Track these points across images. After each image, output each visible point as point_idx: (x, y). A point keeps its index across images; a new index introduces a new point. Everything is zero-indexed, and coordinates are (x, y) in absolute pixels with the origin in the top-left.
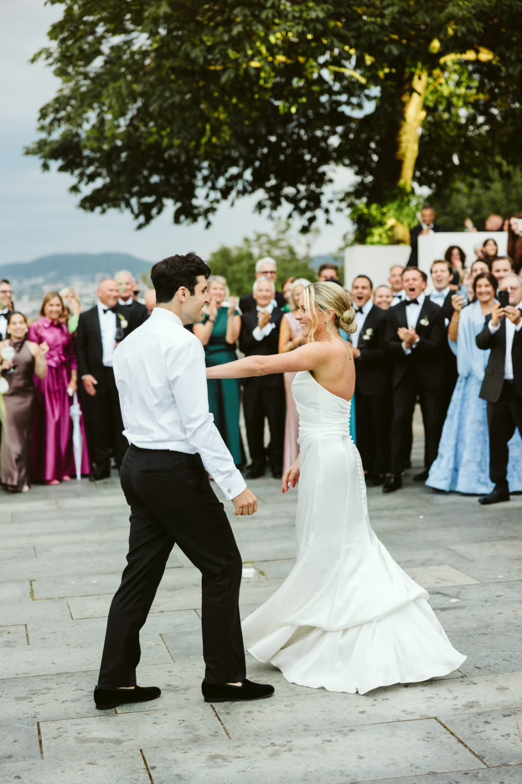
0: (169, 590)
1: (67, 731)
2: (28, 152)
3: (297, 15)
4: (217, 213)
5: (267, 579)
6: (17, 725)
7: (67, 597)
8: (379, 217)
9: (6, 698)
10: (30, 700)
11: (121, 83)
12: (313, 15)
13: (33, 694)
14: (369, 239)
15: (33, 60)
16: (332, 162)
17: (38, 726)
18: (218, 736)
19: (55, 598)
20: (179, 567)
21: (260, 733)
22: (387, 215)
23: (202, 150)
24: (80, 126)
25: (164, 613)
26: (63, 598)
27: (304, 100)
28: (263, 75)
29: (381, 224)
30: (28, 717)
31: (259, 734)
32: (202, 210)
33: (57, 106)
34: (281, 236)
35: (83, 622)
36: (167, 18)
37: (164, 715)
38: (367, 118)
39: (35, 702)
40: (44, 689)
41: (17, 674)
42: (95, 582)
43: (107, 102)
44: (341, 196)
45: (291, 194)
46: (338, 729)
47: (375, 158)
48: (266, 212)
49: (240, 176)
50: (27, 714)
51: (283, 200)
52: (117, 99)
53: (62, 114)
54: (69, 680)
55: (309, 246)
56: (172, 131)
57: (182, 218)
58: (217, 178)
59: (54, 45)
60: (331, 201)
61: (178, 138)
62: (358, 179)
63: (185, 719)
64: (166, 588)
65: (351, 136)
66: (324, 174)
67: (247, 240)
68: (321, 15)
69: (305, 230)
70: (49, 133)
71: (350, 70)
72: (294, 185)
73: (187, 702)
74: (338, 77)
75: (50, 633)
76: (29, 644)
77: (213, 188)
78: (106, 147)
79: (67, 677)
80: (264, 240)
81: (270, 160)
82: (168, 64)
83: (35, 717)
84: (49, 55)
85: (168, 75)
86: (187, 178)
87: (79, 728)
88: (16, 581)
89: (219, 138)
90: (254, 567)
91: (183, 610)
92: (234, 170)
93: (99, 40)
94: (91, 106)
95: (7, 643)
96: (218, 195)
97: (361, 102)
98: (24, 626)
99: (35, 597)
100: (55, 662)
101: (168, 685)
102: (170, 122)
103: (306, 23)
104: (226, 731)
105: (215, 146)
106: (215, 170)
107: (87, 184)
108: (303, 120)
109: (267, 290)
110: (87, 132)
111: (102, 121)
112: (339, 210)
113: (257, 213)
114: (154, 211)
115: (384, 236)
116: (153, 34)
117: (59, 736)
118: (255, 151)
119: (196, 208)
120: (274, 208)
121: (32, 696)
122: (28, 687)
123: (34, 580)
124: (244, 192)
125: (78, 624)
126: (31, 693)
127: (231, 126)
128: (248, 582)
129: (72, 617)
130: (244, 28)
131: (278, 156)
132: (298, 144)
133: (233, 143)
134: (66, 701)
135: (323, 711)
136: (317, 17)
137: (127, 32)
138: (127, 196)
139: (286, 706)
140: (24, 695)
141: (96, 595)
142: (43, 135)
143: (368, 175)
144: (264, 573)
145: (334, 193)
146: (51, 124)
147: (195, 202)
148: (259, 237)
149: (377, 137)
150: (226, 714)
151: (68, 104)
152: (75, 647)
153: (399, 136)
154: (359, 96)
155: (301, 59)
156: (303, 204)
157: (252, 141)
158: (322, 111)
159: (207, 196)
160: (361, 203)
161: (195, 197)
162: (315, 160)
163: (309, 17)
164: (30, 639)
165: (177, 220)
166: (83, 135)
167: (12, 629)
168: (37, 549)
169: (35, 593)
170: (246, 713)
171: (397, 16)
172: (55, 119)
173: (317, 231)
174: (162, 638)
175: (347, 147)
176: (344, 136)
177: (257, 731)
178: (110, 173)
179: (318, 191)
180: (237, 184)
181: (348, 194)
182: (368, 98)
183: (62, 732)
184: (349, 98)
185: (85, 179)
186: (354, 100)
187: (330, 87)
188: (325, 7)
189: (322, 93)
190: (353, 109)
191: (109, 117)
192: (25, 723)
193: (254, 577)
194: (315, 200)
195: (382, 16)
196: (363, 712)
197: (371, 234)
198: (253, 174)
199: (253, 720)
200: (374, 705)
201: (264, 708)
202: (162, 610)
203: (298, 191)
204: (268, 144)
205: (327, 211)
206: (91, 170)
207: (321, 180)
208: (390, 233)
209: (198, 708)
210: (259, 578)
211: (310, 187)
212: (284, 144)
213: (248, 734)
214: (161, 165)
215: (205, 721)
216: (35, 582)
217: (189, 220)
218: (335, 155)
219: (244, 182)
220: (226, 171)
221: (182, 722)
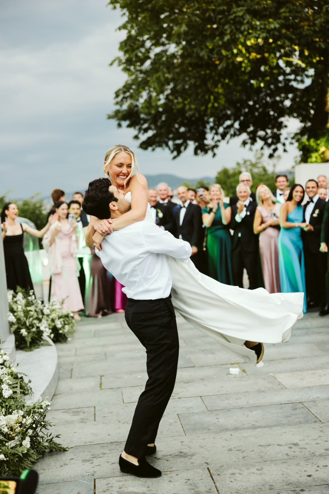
0: (185, 383)
1: (112, 486)
2: (110, 117)
3: (262, 27)
4: (219, 148)
5: (247, 375)
6: (81, 480)
7: (122, 387)
8: (315, 147)
9: (77, 460)
10: (91, 462)
11: (160, 74)
12: (272, 26)
13: (94, 458)
14: (309, 160)
15: (111, 64)
16: (286, 115)
17: (95, 481)
18: (211, 492)
19: (114, 388)
20: (193, 367)
21: (239, 490)
22: (320, 145)
23: (209, 111)
24: (137, 100)
25: (181, 399)
26: (120, 388)
27: (268, 78)
28: (243, 65)
29: (317, 151)
30: (89, 475)
31: (239, 492)
32: (210, 147)
33: (125, 89)
34: (258, 161)
35: (130, 405)
36: (186, 33)
37: (177, 475)
38: (307, 89)
39: (94, 464)
40: (101, 454)
41: (85, 443)
42: (140, 377)
43: (152, 86)
44: (292, 135)
45: (262, 135)
46: (293, 489)
47: (312, 112)
48: (248, 146)
49: (231, 126)
50: (89, 472)
51: (258, 139)
52: (158, 83)
53: (128, 94)
54: (117, 447)
55: (274, 166)
56: (191, 101)
57: (199, 151)
58: (218, 128)
59: (121, 55)
60: (286, 139)
61: (194, 104)
62: (302, 125)
63: (190, 479)
64: (184, 382)
65: (298, 100)
66: (282, 122)
67: (238, 164)
68: (277, 26)
69: (271, 156)
70: (121, 106)
71: (296, 60)
72: (264, 130)
73: (192, 465)
74: (289, 64)
75: (109, 413)
76: (95, 421)
77: (217, 133)
78: (153, 112)
79: (116, 445)
80: (248, 163)
81: (250, 116)
82: (187, 61)
83: (93, 475)
84: (120, 61)
85: (187, 68)
86: (201, 128)
87: (121, 484)
88: (92, 376)
89: (218, 103)
90: (240, 367)
91: (193, 397)
92: (228, 123)
93: (148, 50)
94: (144, 89)
95: (82, 420)
96: (219, 137)
97: (303, 79)
98: (94, 408)
99: (103, 387)
100: (110, 434)
101: (180, 452)
102: (190, 96)
103: (269, 31)
104: (217, 489)
105: (216, 108)
106: (217, 123)
107: (143, 134)
108: (268, 92)
109: (245, 192)
110: (142, 104)
111: (150, 97)
112: (291, 143)
113: (243, 147)
114: (182, 148)
115: (319, 158)
116: (178, 44)
117: (107, 490)
118: (241, 111)
119: (207, 145)
120: (253, 143)
121: (93, 459)
122: (91, 452)
123: (103, 376)
124: (234, 135)
125: (127, 407)
126: (93, 457)
127: (225, 96)
128: (235, 377)
129: (123, 402)
130: (231, 36)
131: (254, 113)
132: (267, 105)
133: (227, 105)
134: (114, 463)
135: (283, 475)
136: (275, 27)
137: (163, 44)
138: (166, 140)
139: (257, 469)
140: (88, 458)
141: (140, 386)
142: (118, 107)
143: (308, 122)
144: (246, 371)
145: (288, 134)
146: (122, 100)
147: (206, 142)
148: (245, 162)
149: (314, 100)
150: (217, 475)
151: (131, 88)
152: (124, 423)
153: (327, 98)
154: (302, 76)
155: (266, 55)
156: (270, 141)
157: (238, 105)
158: (280, 85)
159: (213, 138)
160: (304, 139)
161: (206, 139)
162: (276, 115)
163: (270, 28)
164: (96, 417)
165: (196, 153)
166: (140, 106)
167: (86, 410)
168: (107, 354)
169: (103, 385)
170: (230, 474)
171: (323, 25)
172: (124, 98)
173: (279, 157)
174: (178, 417)
175: (295, 106)
176: (293, 100)
177: (238, 489)
178: (157, 128)
179: (278, 133)
180: (230, 130)
181: (296, 134)
182: (307, 76)
183: (109, 487)
184: (295, 77)
185: (142, 131)
186: (299, 78)
187: (284, 71)
188: (279, 21)
189: (279, 75)
190: (298, 83)
191: (154, 94)
192: (87, 479)
193: (239, 374)
194: (276, 138)
195: (315, 25)
196: (309, 476)
197: (311, 157)
198: (240, 125)
199: (235, 480)
200: (317, 471)
201: (243, 471)
202: (180, 397)
203: (267, 133)
204: (249, 106)
205: (284, 145)
206: (146, 126)
207: (280, 126)
208: (322, 156)
209: (199, 470)
210: (242, 374)
211: (274, 131)
212: (257, 106)
213: (231, 491)
214: (186, 121)
215: (203, 481)
216: (103, 377)
217: (203, 153)
218: (288, 111)
219: (234, 130)
220: (224, 123)
221: (188, 481)
